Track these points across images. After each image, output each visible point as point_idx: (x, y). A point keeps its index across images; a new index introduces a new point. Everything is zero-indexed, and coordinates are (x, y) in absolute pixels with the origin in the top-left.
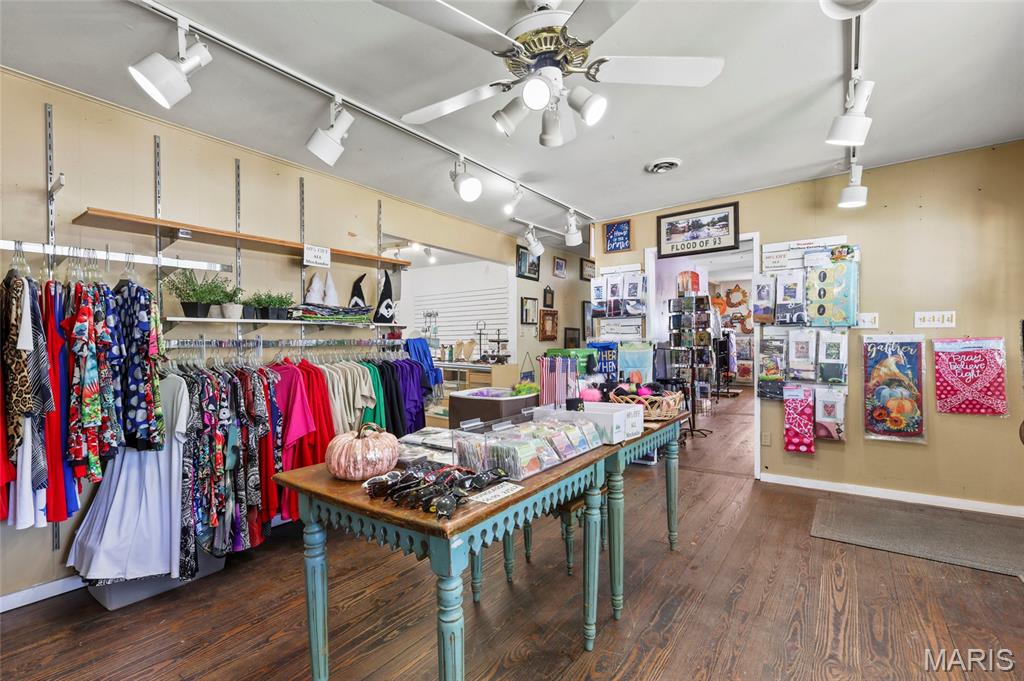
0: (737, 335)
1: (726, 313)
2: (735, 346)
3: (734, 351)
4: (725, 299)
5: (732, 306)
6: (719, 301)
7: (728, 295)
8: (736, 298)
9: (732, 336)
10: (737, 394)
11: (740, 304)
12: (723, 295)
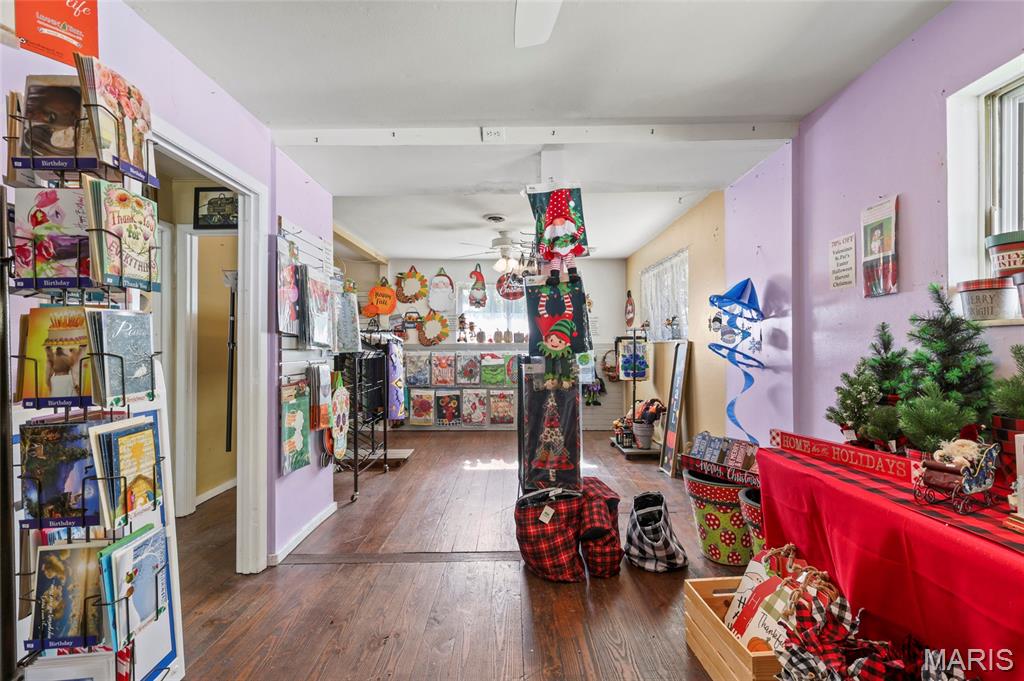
0: (405, 348)
1: (396, 312)
2: (400, 368)
3: (398, 379)
4: (394, 288)
5: (407, 300)
6: (386, 291)
7: (398, 283)
8: (411, 287)
9: (397, 351)
10: (397, 464)
11: (416, 297)
12: (391, 281)
